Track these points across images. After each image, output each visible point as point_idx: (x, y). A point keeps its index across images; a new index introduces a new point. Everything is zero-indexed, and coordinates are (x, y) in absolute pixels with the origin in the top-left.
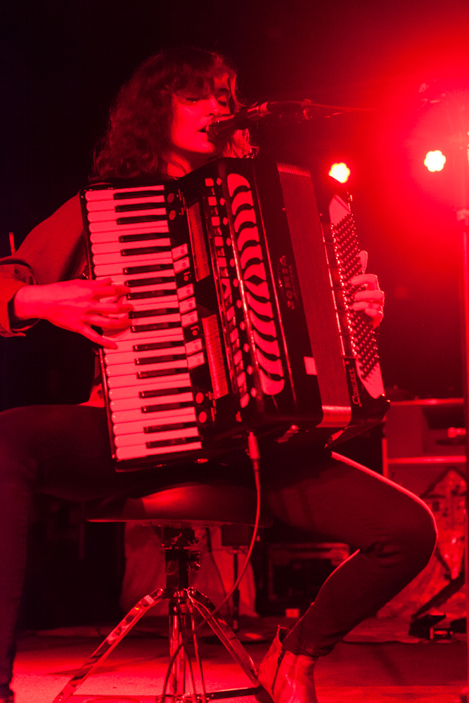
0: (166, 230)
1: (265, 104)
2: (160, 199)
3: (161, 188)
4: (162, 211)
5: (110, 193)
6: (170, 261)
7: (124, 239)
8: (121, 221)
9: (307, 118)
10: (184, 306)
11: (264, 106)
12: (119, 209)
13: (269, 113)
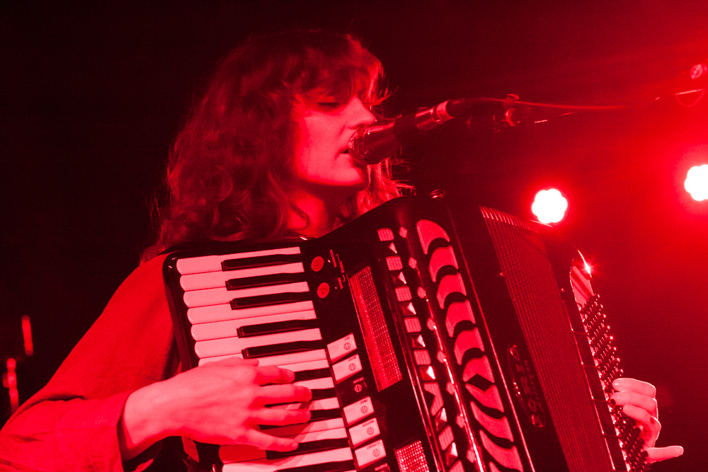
0: (311, 315)
1: (445, 103)
2: (297, 268)
3: (296, 250)
4: (303, 287)
5: (216, 261)
6: (325, 364)
7: (245, 332)
8: (237, 304)
9: (512, 124)
10: (358, 434)
11: (442, 107)
12: (232, 285)
13: (450, 118)
